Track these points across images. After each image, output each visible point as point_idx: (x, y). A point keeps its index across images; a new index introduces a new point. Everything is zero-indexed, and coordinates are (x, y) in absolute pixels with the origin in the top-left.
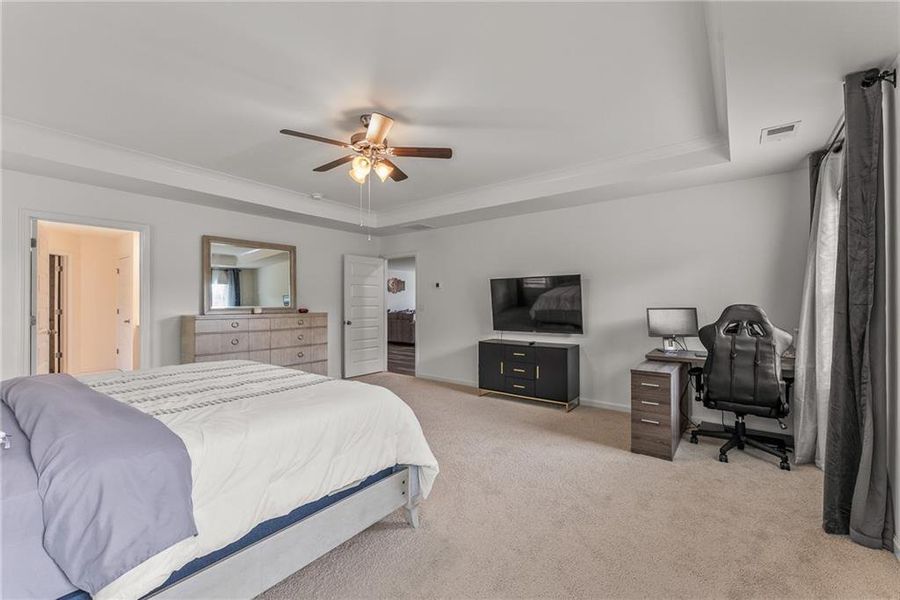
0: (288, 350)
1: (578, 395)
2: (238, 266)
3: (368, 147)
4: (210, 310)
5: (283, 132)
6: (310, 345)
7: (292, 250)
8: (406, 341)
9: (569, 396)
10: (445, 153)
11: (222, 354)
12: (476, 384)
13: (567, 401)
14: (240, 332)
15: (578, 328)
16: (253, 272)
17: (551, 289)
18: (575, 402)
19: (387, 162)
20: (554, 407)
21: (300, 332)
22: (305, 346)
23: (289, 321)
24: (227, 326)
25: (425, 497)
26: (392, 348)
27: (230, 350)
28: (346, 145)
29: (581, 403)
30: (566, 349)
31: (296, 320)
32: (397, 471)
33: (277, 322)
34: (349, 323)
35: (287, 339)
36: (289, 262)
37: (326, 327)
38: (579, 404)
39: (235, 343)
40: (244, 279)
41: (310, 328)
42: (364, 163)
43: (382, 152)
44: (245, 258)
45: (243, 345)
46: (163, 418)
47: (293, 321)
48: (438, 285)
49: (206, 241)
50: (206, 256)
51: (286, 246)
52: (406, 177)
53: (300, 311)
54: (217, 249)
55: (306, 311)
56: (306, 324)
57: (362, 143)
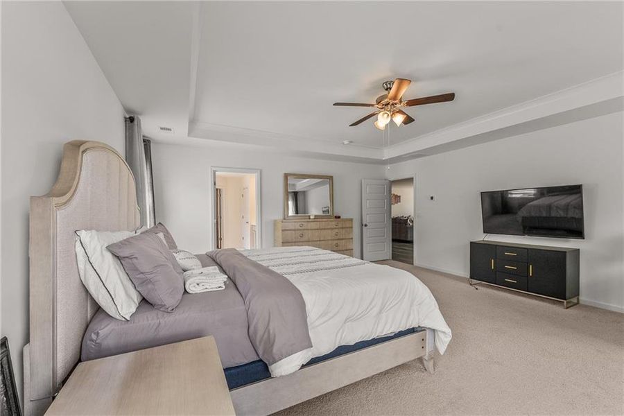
0: (330, 242)
1: (578, 294)
2: (297, 190)
3: (388, 104)
4: (288, 216)
5: (335, 104)
6: (343, 239)
7: (331, 178)
8: (402, 239)
9: (568, 295)
10: (449, 97)
11: (295, 242)
12: (467, 275)
13: (565, 300)
14: (304, 230)
15: (578, 233)
16: (304, 193)
17: (539, 198)
18: (575, 300)
19: (401, 112)
20: (549, 303)
21: (337, 230)
22: (339, 239)
23: (330, 223)
24: (297, 226)
25: (442, 354)
26: (394, 243)
27: (299, 240)
28: (372, 105)
29: (581, 302)
30: (565, 252)
31: (334, 223)
32: (417, 331)
33: (323, 224)
34: (366, 225)
35: (329, 234)
36: (328, 186)
37: (352, 228)
38: (578, 303)
39: (302, 236)
40: (300, 198)
41: (342, 228)
42: (386, 115)
43: (398, 106)
44: (301, 185)
45: (305, 238)
46: (288, 277)
47: (333, 223)
48: (432, 198)
49: (286, 176)
50: (286, 185)
51: (327, 176)
52: (413, 120)
53: (336, 217)
54: (290, 181)
55: (339, 217)
56: (340, 226)
57: (384, 102)
